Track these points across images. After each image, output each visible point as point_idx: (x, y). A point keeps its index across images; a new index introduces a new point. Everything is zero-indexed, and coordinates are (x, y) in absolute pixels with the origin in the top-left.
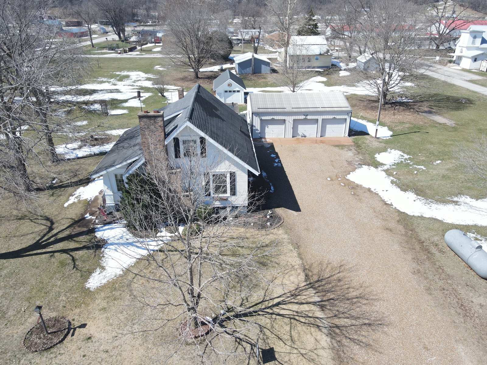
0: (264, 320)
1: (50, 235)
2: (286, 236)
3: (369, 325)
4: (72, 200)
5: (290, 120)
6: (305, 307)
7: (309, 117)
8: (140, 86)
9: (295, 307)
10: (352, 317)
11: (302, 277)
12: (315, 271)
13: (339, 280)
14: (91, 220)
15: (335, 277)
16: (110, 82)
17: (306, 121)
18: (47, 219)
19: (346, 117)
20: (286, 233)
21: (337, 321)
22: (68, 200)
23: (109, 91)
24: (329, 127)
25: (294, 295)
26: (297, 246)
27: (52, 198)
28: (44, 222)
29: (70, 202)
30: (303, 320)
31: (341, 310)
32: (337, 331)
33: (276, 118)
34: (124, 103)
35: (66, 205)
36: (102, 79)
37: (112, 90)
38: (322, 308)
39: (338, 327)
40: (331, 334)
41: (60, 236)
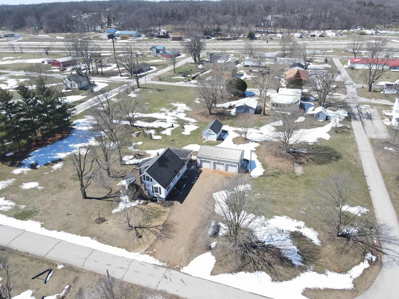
0: (145, 230)
1: (109, 195)
2: (169, 211)
3: (168, 237)
4: (120, 184)
5: (212, 162)
6: (157, 230)
7: (220, 162)
8: (178, 117)
9: (154, 229)
10: (166, 235)
11: (163, 223)
12: (168, 222)
13: (172, 226)
14: (121, 192)
15: (171, 225)
16: (166, 112)
17: (219, 163)
18: (111, 189)
19: (236, 165)
20: (170, 210)
21: (162, 235)
22: (118, 183)
23: (161, 120)
24: (230, 168)
25: (157, 226)
26: (170, 215)
27: (115, 181)
28: (110, 190)
29: (118, 184)
30: (154, 232)
31: (165, 232)
32: (159, 236)
33: (206, 160)
34: (163, 131)
35: (117, 185)
36: (163, 109)
37: (163, 119)
38: (161, 231)
39: (160, 236)
40: (158, 237)
41: (112, 196)
